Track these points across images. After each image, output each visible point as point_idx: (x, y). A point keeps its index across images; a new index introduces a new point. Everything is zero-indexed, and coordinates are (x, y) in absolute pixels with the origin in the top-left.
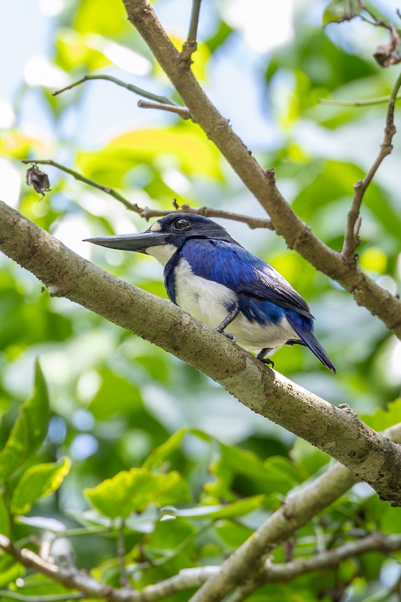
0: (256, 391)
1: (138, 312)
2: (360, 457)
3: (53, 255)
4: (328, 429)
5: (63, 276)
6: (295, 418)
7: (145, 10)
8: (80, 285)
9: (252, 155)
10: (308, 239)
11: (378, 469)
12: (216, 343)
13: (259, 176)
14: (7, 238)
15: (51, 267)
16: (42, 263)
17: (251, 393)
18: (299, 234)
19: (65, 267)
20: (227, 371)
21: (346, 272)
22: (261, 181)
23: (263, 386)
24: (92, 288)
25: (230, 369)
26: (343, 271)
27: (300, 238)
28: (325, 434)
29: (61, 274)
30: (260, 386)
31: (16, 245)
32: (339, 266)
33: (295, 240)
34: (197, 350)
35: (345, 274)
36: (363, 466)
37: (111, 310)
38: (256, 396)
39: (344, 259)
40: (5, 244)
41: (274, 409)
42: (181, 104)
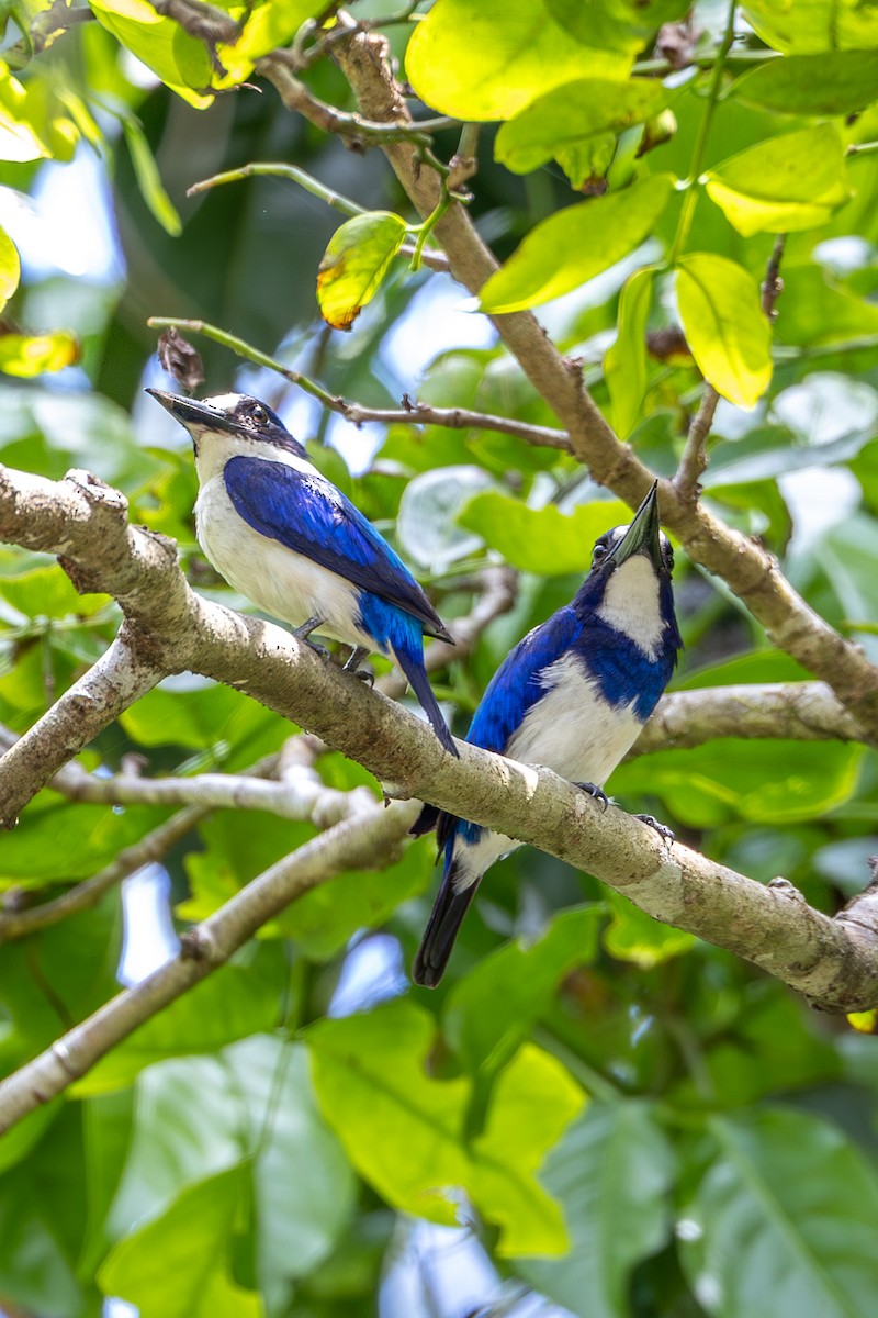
0: (670, 899)
1: (515, 808)
2: (806, 969)
3: (401, 742)
4: (766, 937)
5: (413, 771)
6: (720, 928)
7: (394, 109)
8: (436, 783)
9: (548, 336)
10: (629, 471)
11: (828, 982)
12: (621, 836)
13: (560, 374)
14: (336, 724)
15: (397, 759)
16: (383, 755)
17: (663, 901)
18: (615, 465)
19: (417, 757)
20: (633, 876)
21: (683, 517)
22: (562, 381)
23: (682, 891)
24: (454, 785)
25: (638, 872)
26: (677, 515)
27: (618, 470)
28: (761, 945)
29: (410, 768)
30: (678, 890)
31: (347, 733)
32: (672, 507)
33: (609, 472)
34: (593, 851)
35: (680, 519)
36: (807, 980)
37: (476, 811)
38: (670, 905)
39: (679, 495)
40: (331, 732)
41: (692, 919)
42: (434, 248)
